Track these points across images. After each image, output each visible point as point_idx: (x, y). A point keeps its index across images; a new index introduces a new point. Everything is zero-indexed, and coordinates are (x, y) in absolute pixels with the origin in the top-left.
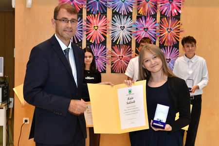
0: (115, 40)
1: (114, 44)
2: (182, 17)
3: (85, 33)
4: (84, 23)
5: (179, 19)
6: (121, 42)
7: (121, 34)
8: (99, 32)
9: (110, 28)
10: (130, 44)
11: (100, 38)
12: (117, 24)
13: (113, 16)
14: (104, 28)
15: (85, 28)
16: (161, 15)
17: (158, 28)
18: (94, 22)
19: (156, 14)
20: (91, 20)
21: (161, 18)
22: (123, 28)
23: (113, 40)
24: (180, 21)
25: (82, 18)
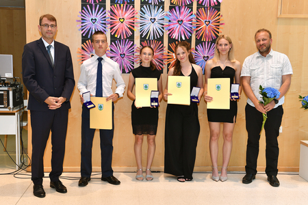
0: (144, 34)
1: (143, 39)
2: (222, 7)
3: (109, 26)
4: (108, 15)
5: (219, 10)
6: (152, 38)
7: (152, 28)
8: (126, 25)
9: (139, 20)
10: (161, 39)
11: (126, 32)
12: (146, 16)
13: (142, 6)
14: (131, 21)
15: (108, 20)
16: (198, 4)
17: (194, 20)
18: (119, 13)
19: (192, 4)
20: (116, 11)
21: (198, 9)
22: (153, 20)
23: (141, 35)
24: (221, 13)
25: (105, 9)
